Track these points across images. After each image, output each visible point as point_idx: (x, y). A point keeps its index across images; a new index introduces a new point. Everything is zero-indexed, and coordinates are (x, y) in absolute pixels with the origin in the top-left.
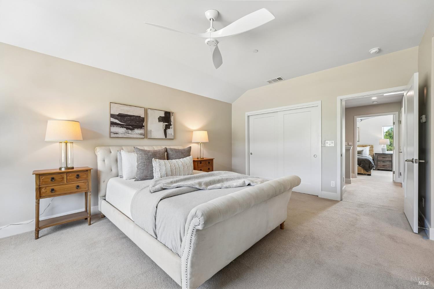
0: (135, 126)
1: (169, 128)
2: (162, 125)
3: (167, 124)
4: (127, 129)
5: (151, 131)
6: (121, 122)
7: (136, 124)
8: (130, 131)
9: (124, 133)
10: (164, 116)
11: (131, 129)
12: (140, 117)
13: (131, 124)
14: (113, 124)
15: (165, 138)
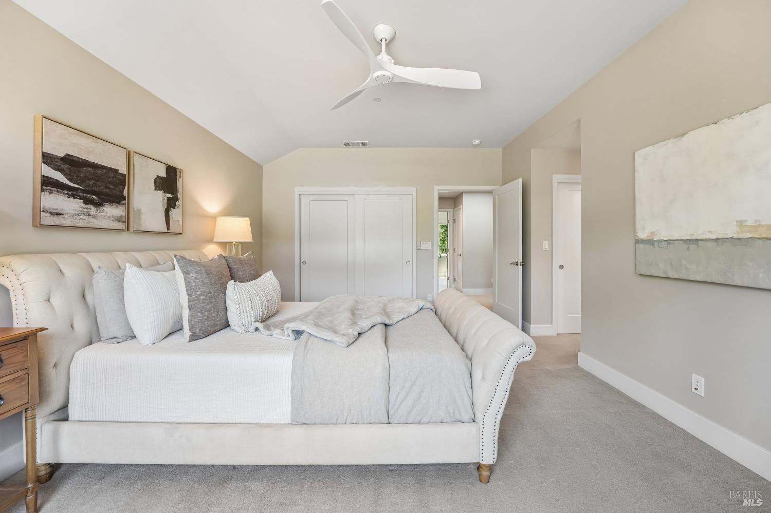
0: (106, 194)
1: (174, 208)
2: (161, 197)
3: (170, 195)
4: (87, 201)
5: (139, 211)
6: (71, 180)
7: (107, 190)
8: (93, 210)
9: (78, 215)
10: (165, 176)
11: (98, 205)
12: (116, 171)
13: (95, 189)
14: (48, 183)
15: (166, 230)
